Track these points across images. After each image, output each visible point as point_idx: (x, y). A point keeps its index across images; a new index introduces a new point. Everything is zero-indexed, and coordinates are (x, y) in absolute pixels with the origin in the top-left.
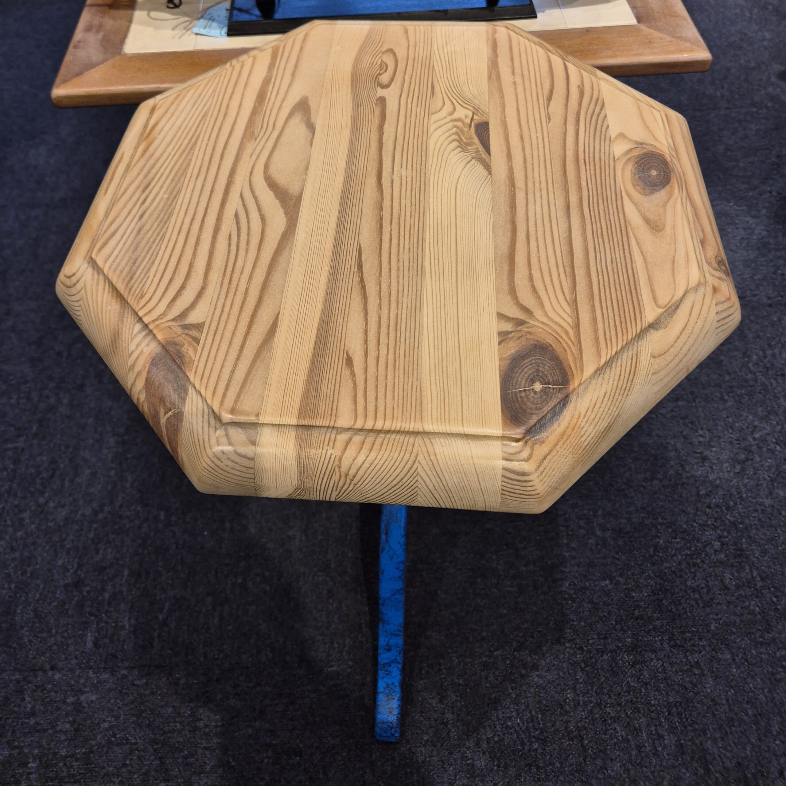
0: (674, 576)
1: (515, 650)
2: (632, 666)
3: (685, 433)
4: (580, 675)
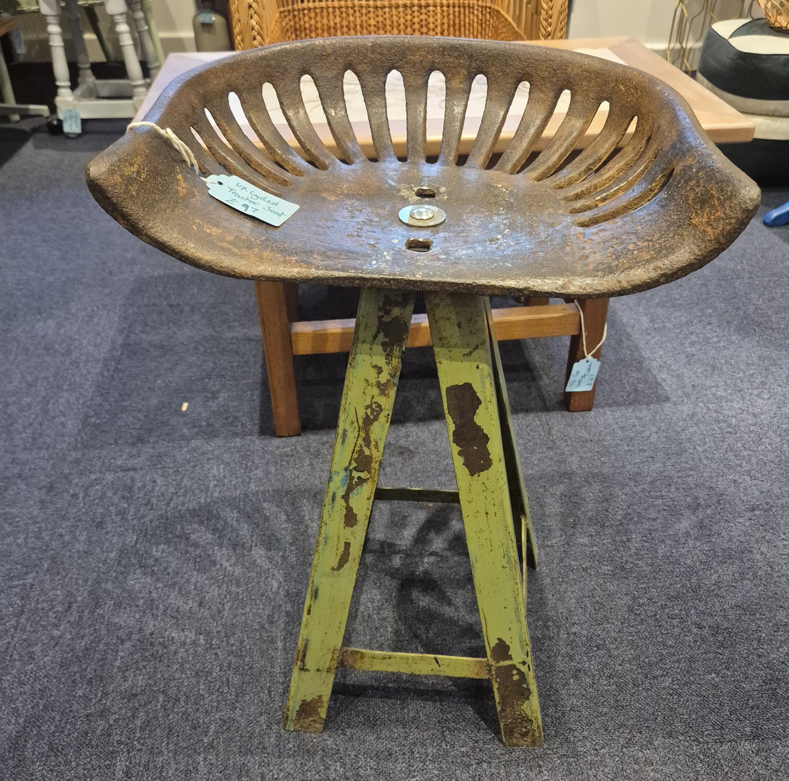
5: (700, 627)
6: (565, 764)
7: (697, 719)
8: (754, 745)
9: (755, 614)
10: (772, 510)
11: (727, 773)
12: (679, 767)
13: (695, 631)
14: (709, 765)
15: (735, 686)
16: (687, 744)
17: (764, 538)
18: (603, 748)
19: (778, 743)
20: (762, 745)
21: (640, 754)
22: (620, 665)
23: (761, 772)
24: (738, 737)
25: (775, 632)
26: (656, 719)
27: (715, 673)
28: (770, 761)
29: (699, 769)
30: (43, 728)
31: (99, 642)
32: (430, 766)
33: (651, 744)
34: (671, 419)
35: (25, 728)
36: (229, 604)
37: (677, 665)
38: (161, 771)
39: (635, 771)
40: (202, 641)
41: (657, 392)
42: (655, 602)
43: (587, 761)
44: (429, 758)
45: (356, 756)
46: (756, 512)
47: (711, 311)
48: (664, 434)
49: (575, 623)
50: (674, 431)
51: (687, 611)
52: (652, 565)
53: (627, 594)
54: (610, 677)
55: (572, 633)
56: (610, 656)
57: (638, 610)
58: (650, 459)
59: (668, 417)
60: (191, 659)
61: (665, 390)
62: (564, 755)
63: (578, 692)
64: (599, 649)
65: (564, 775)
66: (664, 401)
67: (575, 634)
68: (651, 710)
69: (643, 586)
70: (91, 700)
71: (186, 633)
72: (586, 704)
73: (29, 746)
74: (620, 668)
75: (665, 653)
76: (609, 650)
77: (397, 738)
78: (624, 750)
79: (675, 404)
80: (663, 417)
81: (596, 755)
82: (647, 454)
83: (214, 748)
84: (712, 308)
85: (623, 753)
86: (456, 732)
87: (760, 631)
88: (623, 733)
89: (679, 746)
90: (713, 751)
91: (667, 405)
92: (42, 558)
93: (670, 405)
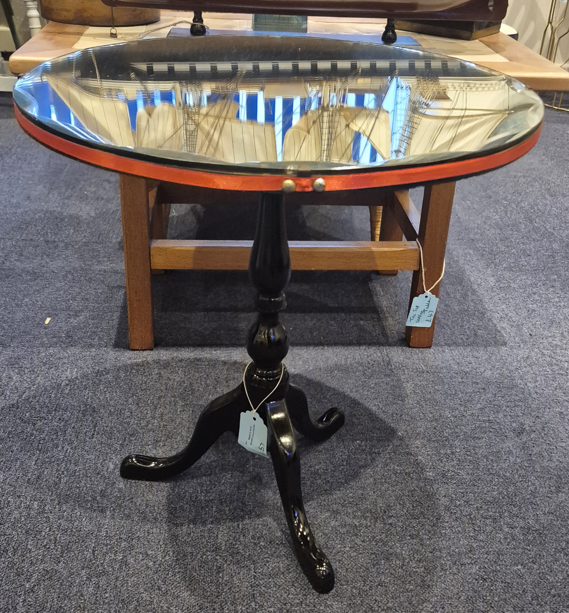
7: (499, 601)
22: (431, 552)
26: (460, 598)
34: (506, 359)
40: (36, 506)
41: (495, 337)
42: (472, 505)
47: (556, 277)
48: (498, 371)
49: (392, 516)
50: (507, 369)
53: (445, 496)
54: (420, 561)
55: (389, 524)
56: (422, 545)
57: (454, 510)
58: (482, 391)
59: (504, 358)
60: (23, 520)
61: (504, 336)
63: (387, 571)
66: (502, 345)
68: (455, 591)
71: (22, 499)
72: (394, 581)
76: (422, 540)
79: (512, 348)
80: (498, 358)
82: (479, 386)
84: (556, 275)
86: (267, 595)
91: (504, 348)
93: (506, 348)
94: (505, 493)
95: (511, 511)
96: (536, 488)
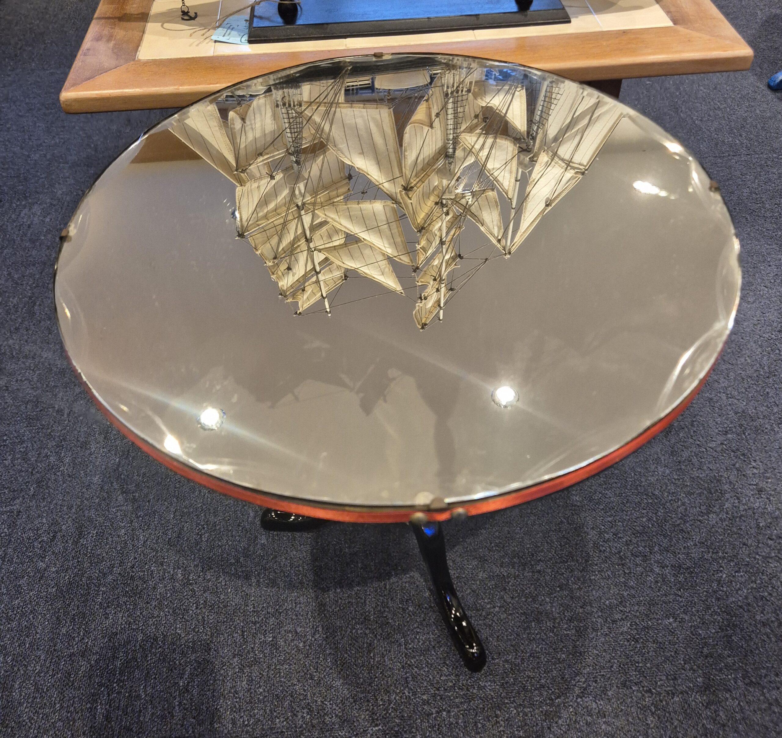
0: (741, 610)
1: (578, 696)
2: (706, 707)
3: (737, 465)
4: (650, 719)
5: (663, 567)
6: (521, 714)
7: (652, 668)
8: (705, 698)
9: (717, 552)
10: (744, 434)
11: (676, 727)
12: (631, 720)
13: (657, 570)
14: (659, 718)
15: (692, 632)
16: (640, 695)
17: (734, 465)
18: (559, 697)
19: (728, 696)
20: (712, 697)
21: (594, 705)
22: (581, 607)
23: (708, 727)
24: (689, 688)
25: (736, 572)
26: (612, 667)
27: (673, 617)
28: (719, 715)
29: (650, 722)
30: (29, 668)
31: (82, 575)
32: (393, 714)
33: (605, 694)
35: (13, 666)
36: (206, 535)
37: (636, 608)
38: (139, 716)
39: (588, 724)
40: (180, 575)
42: (620, 538)
43: (542, 712)
44: (392, 705)
45: (322, 702)
46: (729, 436)
49: (540, 560)
51: (651, 548)
52: (620, 495)
53: (593, 528)
54: (571, 620)
55: (537, 572)
56: (572, 598)
57: (603, 546)
60: (169, 595)
62: (520, 705)
63: (538, 636)
64: (561, 589)
65: (519, 727)
67: (539, 572)
68: (607, 658)
69: (609, 519)
70: (74, 638)
71: (165, 567)
72: (545, 649)
73: (16, 686)
74: (581, 610)
75: (625, 594)
76: (571, 590)
77: (362, 684)
78: (579, 700)
81: (551, 705)
83: (188, 691)
85: (578, 703)
86: (419, 677)
87: (721, 571)
88: (579, 681)
89: (631, 697)
90: (664, 703)
92: (29, 482)
94: (655, 519)
95: (661, 544)
96: (686, 509)
